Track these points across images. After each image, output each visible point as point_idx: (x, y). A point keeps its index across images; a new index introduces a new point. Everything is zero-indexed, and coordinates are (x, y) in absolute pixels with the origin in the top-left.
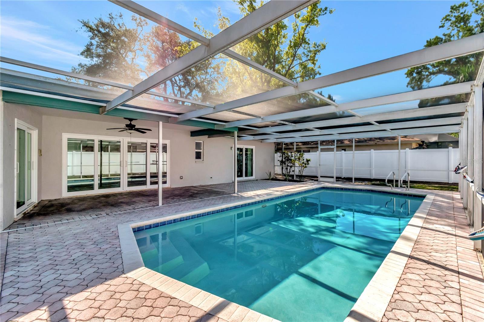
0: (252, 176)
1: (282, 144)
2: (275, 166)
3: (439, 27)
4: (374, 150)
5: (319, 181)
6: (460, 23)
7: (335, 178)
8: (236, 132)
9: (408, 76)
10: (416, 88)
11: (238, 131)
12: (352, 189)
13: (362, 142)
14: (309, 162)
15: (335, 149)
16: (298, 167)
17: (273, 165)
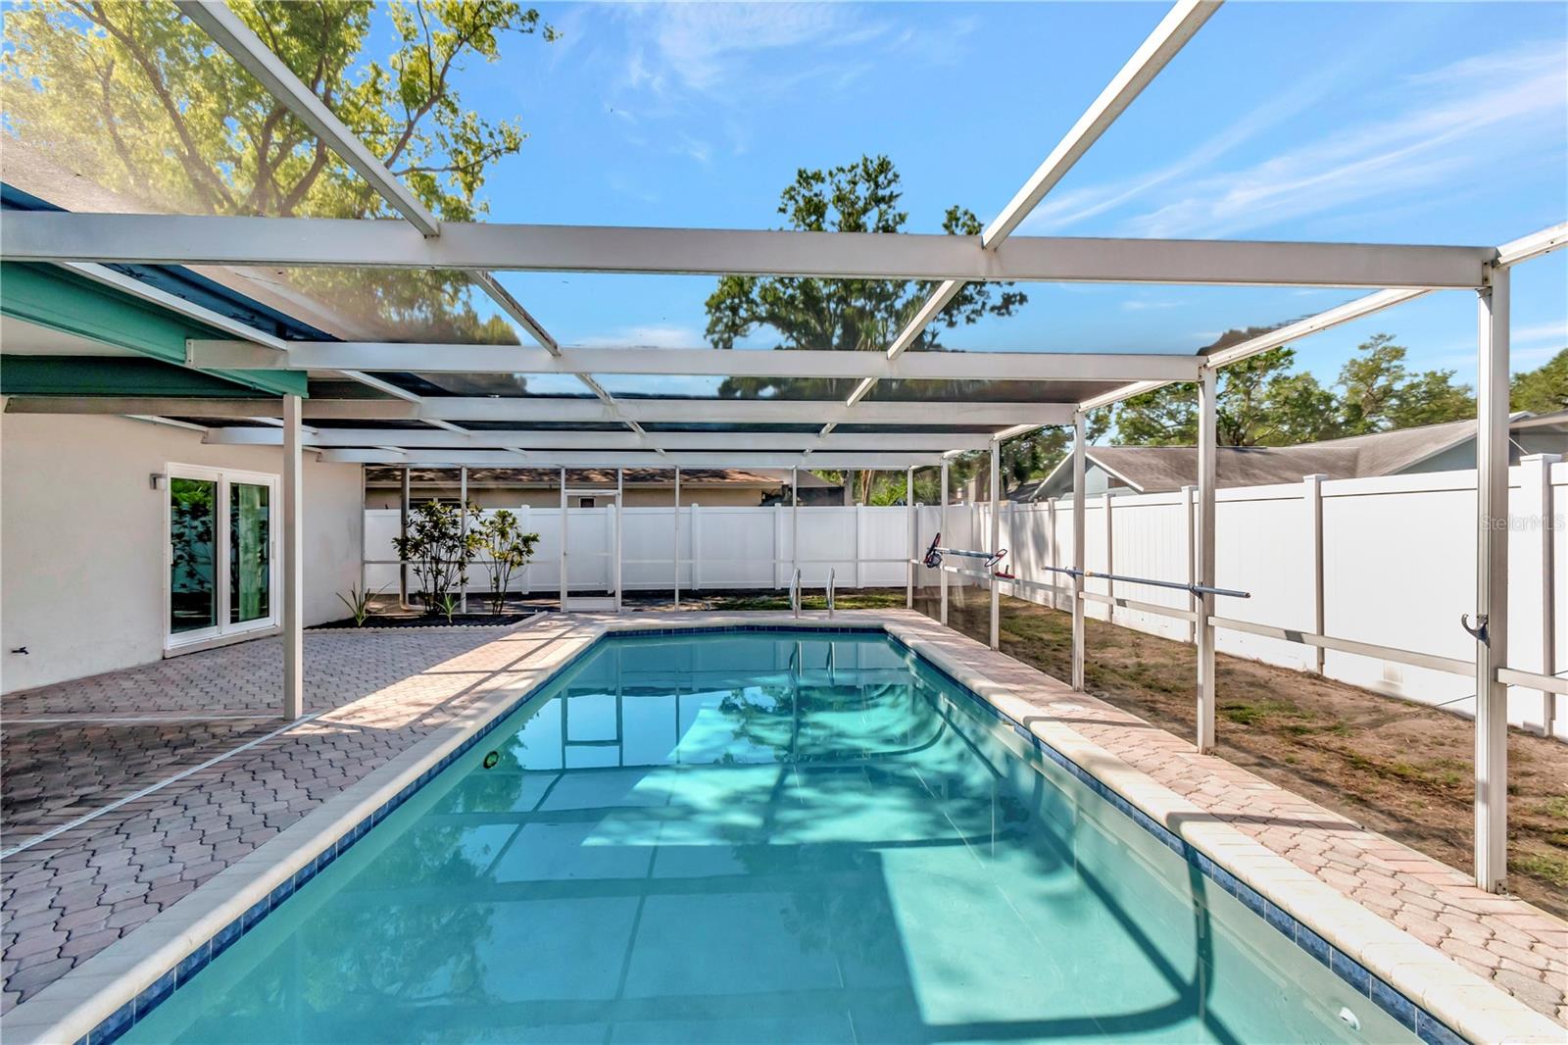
0: (264, 612)
1: (403, 471)
2: (364, 563)
3: (777, 209)
4: (700, 506)
5: (562, 610)
6: (809, 214)
7: (619, 595)
8: (298, 400)
9: (710, 312)
10: (721, 345)
11: (307, 396)
12: (675, 630)
13: (643, 479)
14: (533, 546)
15: (619, 500)
16: (491, 563)
17: (359, 561)
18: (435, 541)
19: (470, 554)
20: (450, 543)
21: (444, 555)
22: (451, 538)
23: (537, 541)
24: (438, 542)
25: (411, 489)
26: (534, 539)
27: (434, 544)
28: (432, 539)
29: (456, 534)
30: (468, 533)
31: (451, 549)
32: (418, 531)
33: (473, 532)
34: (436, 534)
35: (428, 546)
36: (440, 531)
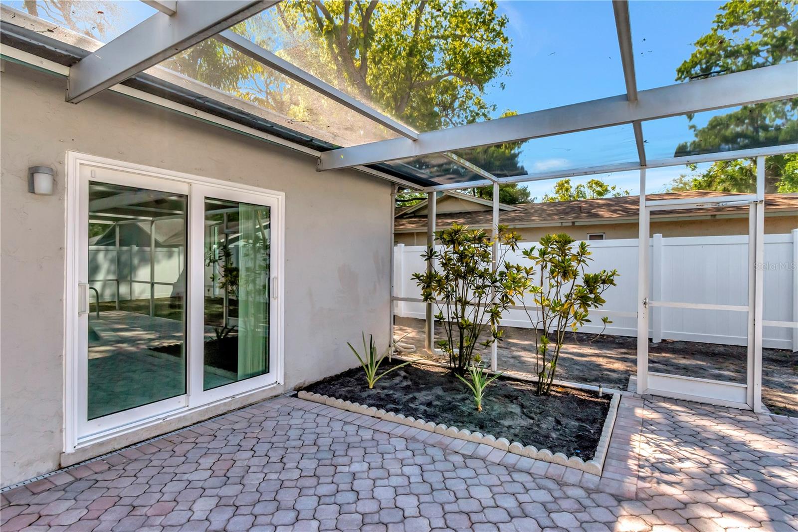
2: (392, 299)
17: (388, 297)
18: (461, 277)
19: (505, 299)
20: (479, 282)
21: (470, 296)
22: (481, 276)
23: (612, 282)
24: (465, 278)
25: (438, 216)
26: (608, 281)
27: (461, 281)
28: (458, 275)
29: (486, 270)
30: (502, 268)
31: (480, 289)
32: (444, 265)
33: (508, 267)
34: (463, 269)
35: (453, 283)
36: (467, 265)
